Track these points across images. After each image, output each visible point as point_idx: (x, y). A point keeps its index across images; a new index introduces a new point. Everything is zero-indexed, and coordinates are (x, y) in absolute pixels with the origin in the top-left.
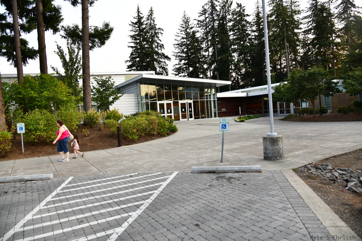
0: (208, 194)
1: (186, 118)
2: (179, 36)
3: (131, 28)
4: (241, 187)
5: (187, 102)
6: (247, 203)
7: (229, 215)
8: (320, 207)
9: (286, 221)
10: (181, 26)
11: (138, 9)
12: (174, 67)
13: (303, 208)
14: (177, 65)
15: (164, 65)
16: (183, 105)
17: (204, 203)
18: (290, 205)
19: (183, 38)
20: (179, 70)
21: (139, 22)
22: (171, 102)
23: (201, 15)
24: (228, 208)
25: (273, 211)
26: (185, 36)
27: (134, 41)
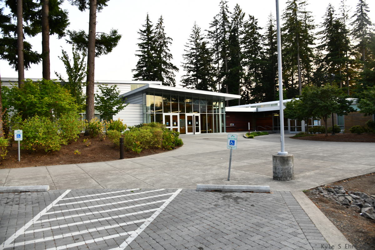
0: (213, 215)
1: (192, 132)
2: (188, 47)
3: (139, 36)
4: (249, 209)
5: (194, 115)
6: (254, 226)
7: (235, 239)
8: (332, 234)
9: (296, 248)
10: (191, 36)
11: (148, 17)
12: (182, 78)
13: (315, 234)
14: (185, 76)
15: (171, 76)
16: (190, 118)
17: (209, 224)
18: (300, 230)
19: (193, 49)
20: (187, 82)
21: (148, 30)
22: (178, 114)
23: (212, 26)
24: (235, 231)
25: (283, 236)
26: (195, 47)
27: (141, 49)
